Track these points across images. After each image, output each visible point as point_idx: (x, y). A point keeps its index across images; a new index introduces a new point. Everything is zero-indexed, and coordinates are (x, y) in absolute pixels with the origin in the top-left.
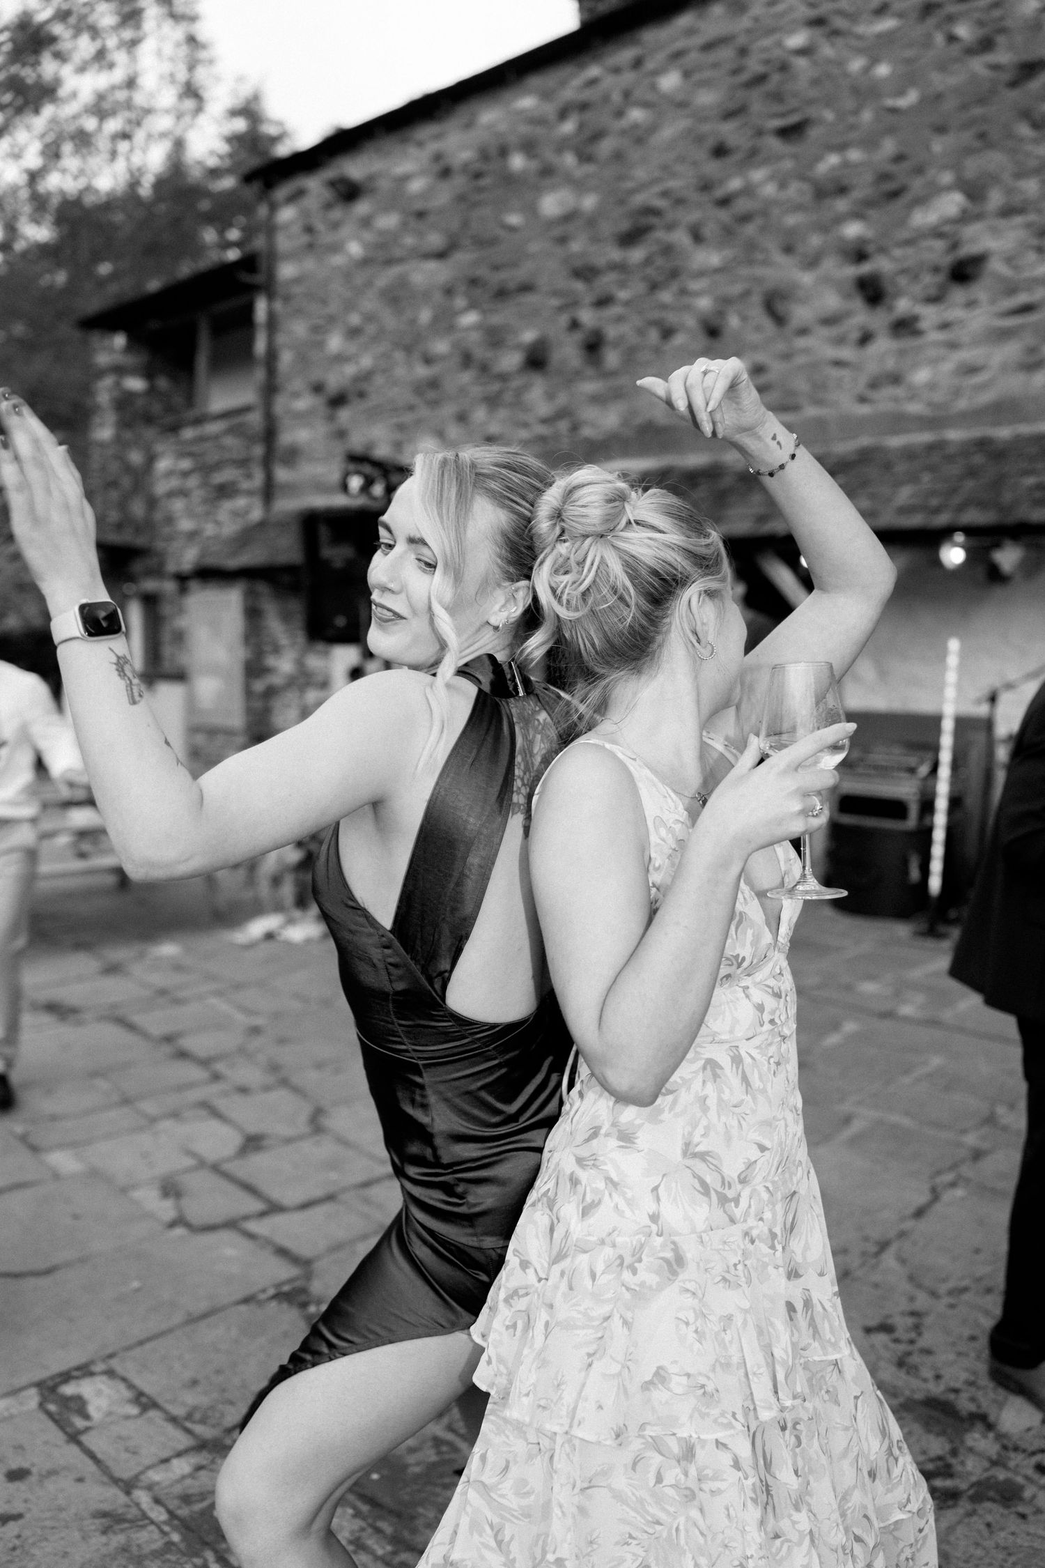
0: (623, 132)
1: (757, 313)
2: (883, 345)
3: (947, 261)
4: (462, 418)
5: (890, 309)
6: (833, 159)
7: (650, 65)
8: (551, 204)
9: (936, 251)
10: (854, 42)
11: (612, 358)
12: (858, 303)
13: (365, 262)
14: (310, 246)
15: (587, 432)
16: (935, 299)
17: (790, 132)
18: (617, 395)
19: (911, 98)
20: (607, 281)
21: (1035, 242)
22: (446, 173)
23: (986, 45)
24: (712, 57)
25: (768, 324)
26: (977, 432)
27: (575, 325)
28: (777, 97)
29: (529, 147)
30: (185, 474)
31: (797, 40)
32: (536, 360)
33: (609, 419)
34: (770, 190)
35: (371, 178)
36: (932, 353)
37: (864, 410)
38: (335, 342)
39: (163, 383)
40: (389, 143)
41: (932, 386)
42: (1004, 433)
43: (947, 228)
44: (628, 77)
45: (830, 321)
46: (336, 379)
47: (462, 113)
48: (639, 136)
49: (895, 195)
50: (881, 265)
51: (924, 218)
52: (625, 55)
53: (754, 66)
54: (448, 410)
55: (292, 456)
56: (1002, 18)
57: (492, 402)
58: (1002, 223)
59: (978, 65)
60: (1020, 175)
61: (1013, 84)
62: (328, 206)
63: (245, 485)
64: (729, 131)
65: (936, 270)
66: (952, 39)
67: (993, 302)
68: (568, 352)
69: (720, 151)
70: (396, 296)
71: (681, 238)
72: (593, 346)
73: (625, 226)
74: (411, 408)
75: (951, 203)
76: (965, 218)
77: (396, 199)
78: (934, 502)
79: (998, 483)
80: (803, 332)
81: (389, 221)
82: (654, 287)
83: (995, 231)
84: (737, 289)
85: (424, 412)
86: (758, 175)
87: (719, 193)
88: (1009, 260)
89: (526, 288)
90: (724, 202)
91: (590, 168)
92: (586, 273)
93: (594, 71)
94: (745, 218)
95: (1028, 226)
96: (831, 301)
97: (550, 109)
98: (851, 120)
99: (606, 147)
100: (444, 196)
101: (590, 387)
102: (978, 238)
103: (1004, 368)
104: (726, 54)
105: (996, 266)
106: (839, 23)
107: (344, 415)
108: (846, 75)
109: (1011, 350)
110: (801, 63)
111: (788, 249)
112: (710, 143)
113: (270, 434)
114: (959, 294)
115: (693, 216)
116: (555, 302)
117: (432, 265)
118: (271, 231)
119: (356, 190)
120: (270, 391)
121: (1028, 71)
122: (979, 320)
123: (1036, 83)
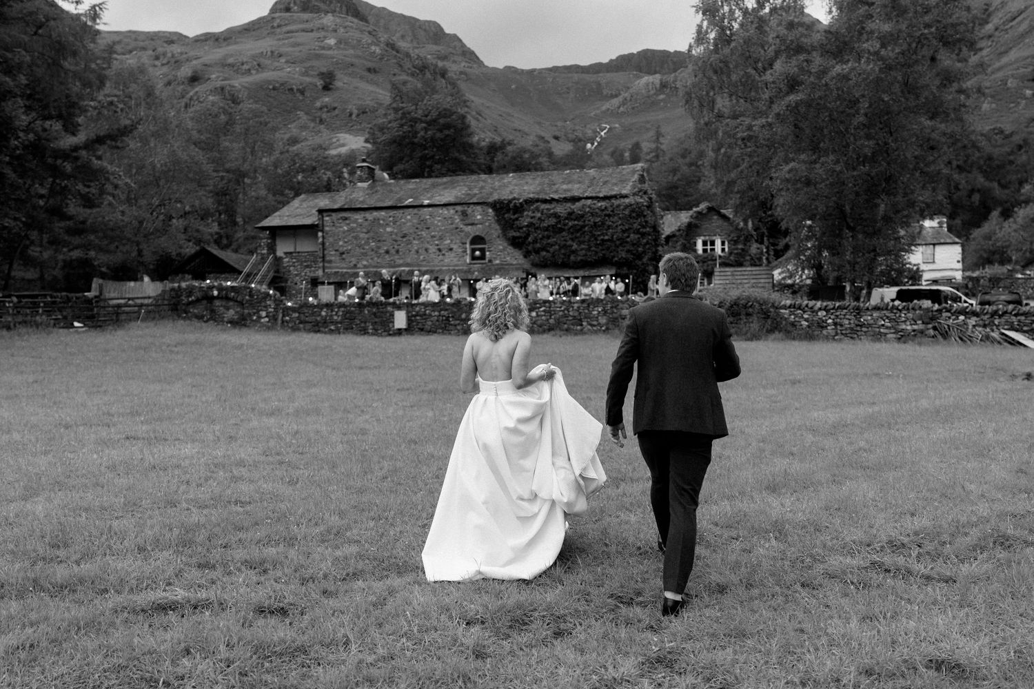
0: (401, 222)
1: (424, 250)
2: (441, 257)
3: (449, 248)
4: (372, 259)
5: (442, 252)
6: (433, 233)
7: (405, 215)
8: (389, 229)
9: (447, 247)
10: (435, 219)
11: (401, 253)
12: (437, 251)
13: (348, 231)
14: (334, 225)
15: (397, 263)
16: (448, 252)
17: (428, 228)
19: (443, 228)
20: (399, 243)
21: (458, 247)
22: (366, 220)
24: (415, 216)
25: (425, 252)
27: (394, 248)
28: (425, 223)
29: (384, 220)
30: (294, 263)
31: (428, 217)
32: (387, 252)
33: (401, 262)
34: (425, 235)
35: (349, 218)
36: (447, 258)
37: (439, 264)
38: (341, 243)
40: (353, 213)
42: (457, 268)
43: (448, 244)
44: (401, 215)
45: (433, 253)
46: (341, 250)
47: (369, 212)
48: (404, 223)
49: (442, 239)
50: (441, 247)
51: (446, 242)
52: (400, 212)
53: (422, 219)
54: (369, 257)
55: (330, 262)
56: (454, 221)
57: (378, 257)
58: (455, 244)
59: (451, 226)
61: (455, 229)
62: (338, 220)
63: (314, 266)
64: (418, 226)
66: (448, 222)
67: (454, 253)
68: (393, 251)
69: (417, 228)
71: (411, 238)
72: (397, 252)
73: (402, 235)
74: (360, 256)
75: (449, 241)
76: (450, 243)
77: (354, 222)
80: (430, 254)
81: (354, 225)
82: (407, 245)
84: (421, 247)
85: (363, 257)
86: (423, 233)
88: (456, 249)
89: (384, 241)
90: (418, 235)
91: (395, 226)
92: (396, 241)
93: (395, 213)
94: (421, 238)
95: (458, 245)
96: (434, 251)
97: (388, 216)
98: (436, 229)
99: (398, 223)
100: (366, 223)
101: (397, 257)
102: (452, 246)
103: (456, 261)
104: (418, 216)
105: (454, 249)
106: (433, 217)
107: (344, 256)
108: (435, 223)
109: (456, 259)
110: (429, 220)
111: (428, 243)
113: (324, 257)
114: (450, 252)
115: (413, 236)
116: (390, 244)
117: (365, 234)
118: (323, 221)
119: (346, 219)
120: (324, 250)
121: (457, 228)
122: (452, 255)
123: (457, 230)
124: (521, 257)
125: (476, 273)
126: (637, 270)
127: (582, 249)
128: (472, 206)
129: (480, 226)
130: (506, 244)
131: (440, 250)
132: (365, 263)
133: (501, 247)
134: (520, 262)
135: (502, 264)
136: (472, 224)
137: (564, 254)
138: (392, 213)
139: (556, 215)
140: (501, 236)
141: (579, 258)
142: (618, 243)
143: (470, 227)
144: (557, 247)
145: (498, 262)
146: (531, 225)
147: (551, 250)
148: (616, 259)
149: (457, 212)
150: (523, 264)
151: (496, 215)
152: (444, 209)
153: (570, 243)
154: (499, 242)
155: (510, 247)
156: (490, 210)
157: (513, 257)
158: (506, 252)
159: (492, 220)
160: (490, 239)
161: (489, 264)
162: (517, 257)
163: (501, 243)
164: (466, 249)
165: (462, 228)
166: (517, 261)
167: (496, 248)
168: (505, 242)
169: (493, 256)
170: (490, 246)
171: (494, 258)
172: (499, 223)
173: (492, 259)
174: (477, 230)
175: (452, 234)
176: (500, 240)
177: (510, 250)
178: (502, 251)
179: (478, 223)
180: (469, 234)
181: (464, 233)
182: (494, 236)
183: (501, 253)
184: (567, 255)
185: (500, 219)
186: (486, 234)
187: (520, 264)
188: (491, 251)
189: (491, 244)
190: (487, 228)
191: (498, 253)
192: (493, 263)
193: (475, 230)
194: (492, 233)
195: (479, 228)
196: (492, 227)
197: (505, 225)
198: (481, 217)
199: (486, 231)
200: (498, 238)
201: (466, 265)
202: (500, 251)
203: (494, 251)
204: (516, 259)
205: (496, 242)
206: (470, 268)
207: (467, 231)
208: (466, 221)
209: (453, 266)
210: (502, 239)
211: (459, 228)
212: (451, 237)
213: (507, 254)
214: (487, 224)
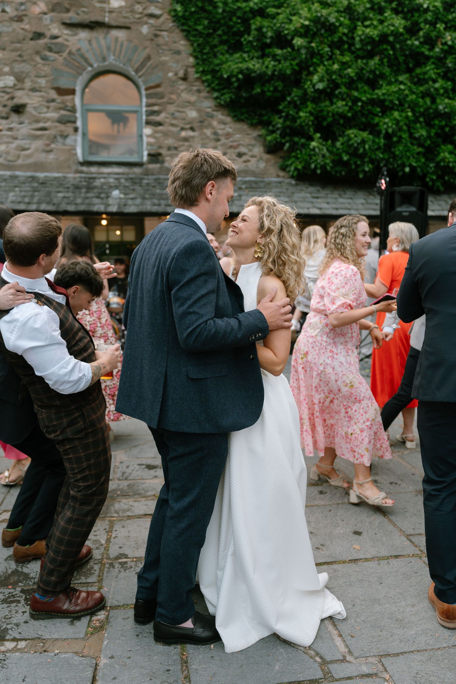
3: (11, 104)
9: (4, 99)
16: (6, 118)
21: (45, 103)
26: (29, 174)
36: (6, 140)
41: (7, 153)
42: (41, 175)
43: (8, 90)
56: (24, 10)
58: (31, 93)
59: (16, 26)
60: (38, 76)
61: (32, 39)
65: (5, 106)
66: (4, 11)
67: (30, 123)
75: (10, 81)
76: (15, 87)
78: (27, 200)
79: (49, 194)
83: (28, 95)
88: (35, 108)
95: (42, 97)
102: (21, 97)
103: (37, 150)
105: (29, 109)
109: (39, 144)
114: (14, 117)
121: (38, 36)
122: (25, 130)
123: (42, 42)
124: (258, 150)
125: (116, 193)
129: (121, 34)
130: (208, 104)
133: (193, 114)
134: (253, 164)
136: (91, 26)
140: (193, 75)
143: (83, 34)
150: (263, 173)
154: (185, 96)
155: (220, 115)
157: (232, 150)
158: (208, 132)
159: (161, 19)
160: (158, 86)
161: (151, 166)
162: (243, 150)
163: (193, 98)
164: (73, 110)
165: (56, 37)
166: (245, 162)
167: (177, 114)
168: (206, 98)
169: (166, 142)
170: (156, 108)
171: (169, 149)
172: (188, 31)
173: (164, 151)
174: (112, 48)
175: (20, 56)
176: (190, 91)
177: (222, 126)
178: (195, 125)
179: (114, 23)
180: (86, 60)
181: (65, 54)
182: (171, 74)
183: (191, 133)
184: (426, 145)
185: (192, 13)
186: (143, 65)
187: (253, 174)
188: (159, 124)
189: (160, 101)
190: (147, 43)
191: (183, 134)
192: (166, 164)
193: (108, 48)
194: (163, 64)
195: (120, 40)
196: (160, 40)
197: (209, 35)
198: (123, 4)
199: (144, 55)
200: (181, 82)
201: (74, 167)
202: (188, 126)
203: (173, 125)
204: (240, 155)
205: (179, 95)
206: (90, 178)
207: (79, 50)
208: (68, 11)
209: (28, 167)
210: (195, 88)
211: (48, 34)
212: (18, 67)
213: (212, 137)
214: (145, 30)
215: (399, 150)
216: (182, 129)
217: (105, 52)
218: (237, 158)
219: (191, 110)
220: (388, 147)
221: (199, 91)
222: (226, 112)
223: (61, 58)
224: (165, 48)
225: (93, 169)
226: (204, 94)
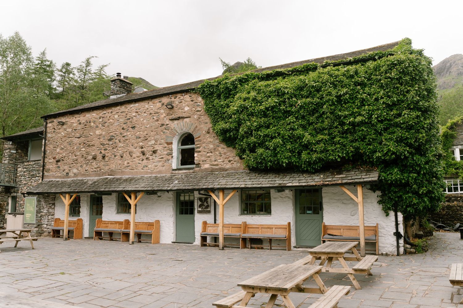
0: (109, 123)
1: (128, 154)
2: (145, 161)
3: (153, 150)
4: (81, 166)
5: (146, 156)
6: (139, 133)
7: (113, 113)
9: (151, 149)
10: (141, 116)
11: (107, 159)
12: (141, 155)
13: (65, 136)
14: (54, 132)
15: (103, 170)
16: (152, 155)
17: (133, 128)
18: (108, 165)
19: (149, 126)
20: (106, 146)
21: (163, 149)
22: (80, 123)
23: (157, 120)
24: (122, 114)
25: (129, 156)
26: (155, 175)
27: (101, 153)
28: (131, 122)
29: (94, 122)
30: (24, 172)
31: (134, 114)
32: (94, 158)
33: (106, 169)
34: (130, 135)
35: (66, 122)
36: (151, 163)
37: (143, 170)
38: (58, 150)
39: (19, 151)
40: (70, 116)
41: (151, 168)
42: (159, 175)
43: (153, 145)
44: (110, 114)
45: (137, 157)
46: (58, 157)
47: (83, 114)
48: (112, 124)
49: (146, 139)
50: (144, 150)
51: (150, 143)
52: (110, 111)
53: (128, 117)
54: (79, 165)
55: (48, 170)
57: (87, 164)
58: (159, 146)
59: (156, 123)
60: (161, 139)
61: (160, 127)
62: (57, 125)
63: (38, 175)
64: (124, 126)
65: (151, 151)
66: (153, 119)
67: (158, 156)
68: (99, 157)
69: (123, 129)
70: (70, 144)
71: (117, 141)
72: (104, 157)
73: (109, 138)
74: (72, 163)
75: (153, 142)
76: (155, 144)
77: (70, 127)
80: (134, 158)
81: (70, 130)
82: (113, 148)
84: (125, 150)
85: (74, 164)
86: (129, 133)
87: (123, 135)
88: (160, 151)
89: (93, 145)
90: (124, 137)
91: (104, 128)
92: (103, 145)
93: (105, 112)
94: (127, 140)
95: (162, 146)
96: (138, 154)
97: (98, 117)
98: (141, 128)
99: (106, 125)
100: (80, 127)
101: (103, 163)
102: (157, 147)
103: (160, 166)
104: (124, 114)
105: (158, 151)
106: (139, 113)
107: (59, 163)
108: (140, 121)
109: (161, 164)
110: (135, 118)
111: (132, 146)
112: (122, 127)
113: (44, 166)
114: (154, 155)
115: (119, 138)
116: (98, 148)
117: (78, 139)
118: (46, 127)
119: (63, 124)
120: (44, 157)
121: (163, 125)
122: (157, 159)
123: (163, 127)
124: (237, 158)
125: (176, 182)
126: (418, 173)
127: (318, 142)
128: (179, 95)
129: (187, 120)
130: (217, 142)
131: (143, 153)
132: (75, 171)
133: (211, 146)
134: (235, 165)
135: (213, 169)
136: (178, 119)
137: (292, 151)
138: (101, 113)
139: (279, 93)
140: (211, 131)
141: (314, 156)
142: (380, 126)
143: (176, 122)
144: (279, 140)
145: (207, 166)
146: (243, 109)
147: (271, 144)
148: (379, 154)
149: (163, 104)
150: (239, 168)
151: (206, 104)
152: (151, 103)
153: (300, 131)
154: (209, 139)
155: (223, 145)
156: (200, 99)
157: (227, 159)
158: (217, 153)
159: (201, 111)
160: (199, 137)
161: (196, 169)
162: (231, 159)
163: (212, 140)
164: (171, 150)
165: (168, 125)
166: (231, 164)
167: (206, 147)
168: (216, 139)
169: (202, 158)
170: (198, 146)
171: (203, 161)
172: (209, 115)
173: (201, 163)
174: (185, 125)
175: (157, 133)
176: (210, 137)
177: (223, 150)
178: (212, 151)
179: (185, 116)
180: (176, 131)
181: (170, 130)
182: (204, 132)
183: (211, 154)
184: (297, 151)
185: (210, 108)
186: (194, 129)
187: (235, 169)
188: (200, 152)
189: (200, 143)
190: (196, 121)
191: (208, 155)
192: (202, 168)
193: (183, 126)
194: (201, 128)
195: (187, 122)
196: (201, 120)
197: (216, 115)
198: (188, 108)
199: (195, 126)
200: (207, 134)
201: (171, 171)
202: (210, 151)
203: (204, 151)
204: (230, 161)
205: (207, 139)
206: (173, 176)
207: (174, 128)
208: (172, 115)
209: (156, 173)
210: (213, 136)
211: (165, 124)
212: (156, 137)
213: (219, 155)
214: (196, 117)
215: (279, 155)
216: (208, 153)
217: (182, 127)
218: (229, 163)
219: (211, 145)
220: (276, 155)
221: (214, 137)
222: (224, 144)
223: (168, 132)
224: (202, 122)
225: (177, 172)
226: (216, 138)
